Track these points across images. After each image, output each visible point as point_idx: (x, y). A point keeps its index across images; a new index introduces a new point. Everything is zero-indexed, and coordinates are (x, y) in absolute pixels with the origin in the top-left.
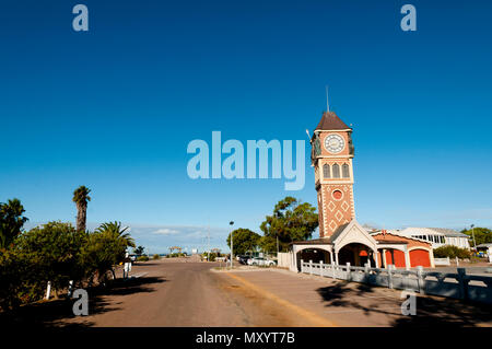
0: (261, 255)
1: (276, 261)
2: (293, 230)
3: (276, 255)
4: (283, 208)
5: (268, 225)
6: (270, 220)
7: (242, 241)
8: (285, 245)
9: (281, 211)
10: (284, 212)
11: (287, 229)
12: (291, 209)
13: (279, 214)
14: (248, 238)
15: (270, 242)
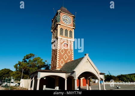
0: (12, 81)
1: (19, 84)
2: (31, 68)
3: (20, 80)
4: (27, 58)
5: (18, 66)
6: (20, 64)
7: (4, 74)
8: (25, 75)
9: (26, 60)
10: (28, 60)
11: (28, 68)
12: (32, 59)
13: (25, 61)
14: (8, 73)
15: (18, 74)
